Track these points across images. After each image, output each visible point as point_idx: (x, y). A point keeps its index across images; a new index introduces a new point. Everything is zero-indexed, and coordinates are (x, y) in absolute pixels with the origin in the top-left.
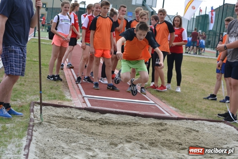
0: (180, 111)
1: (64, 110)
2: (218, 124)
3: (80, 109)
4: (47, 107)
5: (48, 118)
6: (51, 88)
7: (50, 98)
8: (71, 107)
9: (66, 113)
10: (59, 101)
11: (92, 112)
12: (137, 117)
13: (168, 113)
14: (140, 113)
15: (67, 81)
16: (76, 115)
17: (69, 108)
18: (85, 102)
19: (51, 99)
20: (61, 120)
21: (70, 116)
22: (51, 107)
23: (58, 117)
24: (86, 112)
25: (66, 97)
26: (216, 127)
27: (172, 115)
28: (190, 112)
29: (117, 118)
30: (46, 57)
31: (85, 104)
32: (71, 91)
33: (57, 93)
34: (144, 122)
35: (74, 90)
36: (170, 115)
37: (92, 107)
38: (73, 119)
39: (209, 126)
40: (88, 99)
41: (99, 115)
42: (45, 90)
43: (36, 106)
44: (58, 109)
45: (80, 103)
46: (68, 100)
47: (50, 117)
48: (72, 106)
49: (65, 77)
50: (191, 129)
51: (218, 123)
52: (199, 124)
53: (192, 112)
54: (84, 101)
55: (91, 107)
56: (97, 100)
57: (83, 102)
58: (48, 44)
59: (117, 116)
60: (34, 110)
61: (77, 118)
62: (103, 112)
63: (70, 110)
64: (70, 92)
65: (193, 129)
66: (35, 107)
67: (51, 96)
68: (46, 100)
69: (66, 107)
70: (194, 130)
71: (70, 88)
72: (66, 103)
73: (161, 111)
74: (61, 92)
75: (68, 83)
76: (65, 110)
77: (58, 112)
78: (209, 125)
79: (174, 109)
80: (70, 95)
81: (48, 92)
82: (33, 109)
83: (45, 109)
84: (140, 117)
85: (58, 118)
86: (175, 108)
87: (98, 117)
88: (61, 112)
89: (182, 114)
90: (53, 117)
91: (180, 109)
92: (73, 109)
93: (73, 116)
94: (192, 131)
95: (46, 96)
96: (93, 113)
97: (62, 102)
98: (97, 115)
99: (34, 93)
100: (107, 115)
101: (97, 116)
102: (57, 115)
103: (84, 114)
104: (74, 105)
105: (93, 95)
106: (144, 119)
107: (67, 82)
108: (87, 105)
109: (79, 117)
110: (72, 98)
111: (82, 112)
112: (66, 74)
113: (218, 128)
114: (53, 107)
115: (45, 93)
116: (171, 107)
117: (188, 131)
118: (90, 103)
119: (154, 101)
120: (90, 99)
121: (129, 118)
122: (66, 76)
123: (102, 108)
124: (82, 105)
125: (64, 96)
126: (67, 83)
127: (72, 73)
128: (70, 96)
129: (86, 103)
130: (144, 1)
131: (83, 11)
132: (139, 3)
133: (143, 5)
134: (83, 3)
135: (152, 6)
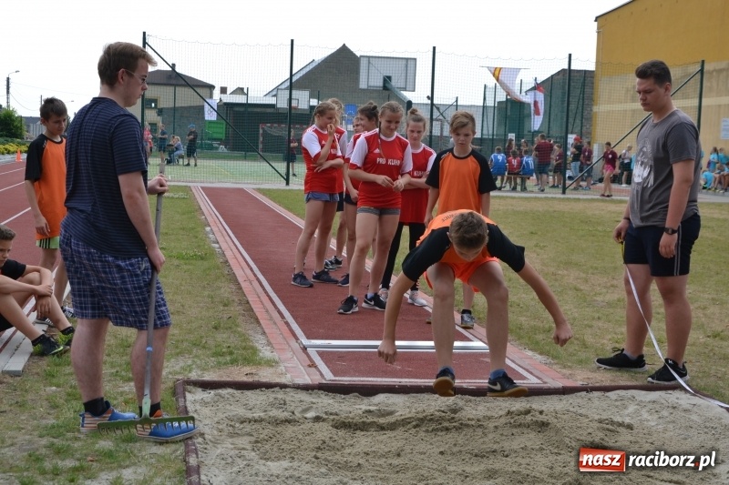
0: (556, 361)
1: (265, 397)
2: (668, 395)
3: (306, 388)
4: (220, 391)
5: (231, 428)
6: (216, 328)
7: (221, 359)
8: (283, 386)
9: (272, 405)
10: (247, 369)
11: (341, 393)
12: (460, 396)
13: (531, 373)
14: (465, 385)
15: (250, 299)
16: (300, 409)
17: (277, 389)
18: (313, 365)
19: (225, 364)
20: (266, 432)
21: (286, 415)
22: (230, 390)
23: (255, 421)
24: (323, 396)
25: (260, 351)
26: (670, 405)
27: (545, 380)
28: (580, 362)
29: (408, 404)
30: (181, 232)
31: (313, 369)
32: (267, 331)
33: (234, 341)
34: (480, 408)
35: (274, 326)
36: (539, 381)
37: (337, 378)
38: (295, 421)
39: (651, 406)
40: (317, 351)
41: (358, 401)
42: (201, 337)
43: (190, 392)
44: (249, 393)
45: (302, 368)
46: (271, 363)
47: (233, 423)
48: (283, 380)
49: (241, 288)
50: (612, 423)
51: (669, 392)
52: (623, 402)
53: (586, 363)
54: (309, 363)
55: (334, 378)
56: (341, 352)
57: (310, 366)
58: (177, 196)
59: (406, 399)
60: (189, 409)
61: (306, 418)
62: (369, 391)
63: (280, 395)
64: (264, 333)
65: (618, 422)
66: (189, 396)
67: (223, 355)
68: (212, 367)
69: (269, 386)
70: (621, 425)
71: (261, 321)
72: (265, 375)
73: (514, 370)
74: (245, 338)
75: (253, 306)
76: (269, 396)
77: (251, 404)
78: (648, 400)
79: (539, 357)
80: (269, 344)
81: (211, 343)
82: (186, 407)
83: (216, 399)
84: (467, 396)
85: (257, 426)
86: (541, 354)
87: (358, 407)
88: (258, 402)
89: (564, 371)
90: (242, 423)
91: (554, 357)
92: (288, 390)
93: (293, 413)
94: (618, 429)
95: (208, 356)
96: (343, 396)
97: (254, 371)
98: (353, 400)
99: (177, 347)
100: (380, 398)
101: (355, 404)
102: (249, 415)
103: (320, 404)
104: (288, 376)
105: (326, 339)
106: (478, 399)
107: (248, 302)
108: (321, 374)
109: (311, 414)
110: (275, 356)
111: (314, 396)
112: (240, 280)
113: (674, 408)
114: (235, 391)
115: (204, 347)
116: (530, 353)
117: (608, 430)
118: (329, 367)
119: (481, 340)
120: (323, 352)
121: (439, 402)
122: (243, 285)
123: (362, 379)
124: (309, 375)
125: (255, 351)
126: (250, 306)
127: (255, 275)
128: (269, 348)
129: (316, 367)
130: (387, 79)
131: (242, 109)
132: (375, 85)
133: (385, 88)
134: (240, 91)
135: (405, 89)
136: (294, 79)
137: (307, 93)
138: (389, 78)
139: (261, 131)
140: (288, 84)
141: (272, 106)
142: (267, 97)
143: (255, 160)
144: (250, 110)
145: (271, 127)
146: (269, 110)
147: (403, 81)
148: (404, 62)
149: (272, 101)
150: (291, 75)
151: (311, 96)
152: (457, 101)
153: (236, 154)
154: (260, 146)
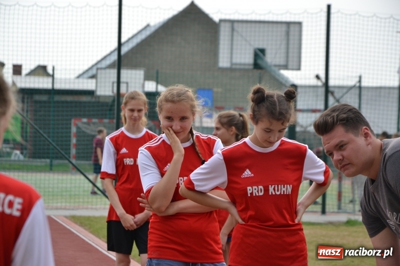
130: (259, 53)
131: (44, 98)
132: (243, 61)
133: (257, 66)
134: (41, 70)
135: (286, 67)
136: (124, 50)
137: (139, 74)
138: (263, 51)
139: (74, 129)
140: (115, 57)
141: (91, 93)
142: (81, 80)
143: (65, 171)
144: (57, 98)
145: (88, 124)
146: (85, 99)
147: (283, 55)
148: (284, 28)
149: (88, 85)
150: (120, 44)
151: (147, 78)
152: (360, 81)
153: (39, 162)
154: (73, 151)
